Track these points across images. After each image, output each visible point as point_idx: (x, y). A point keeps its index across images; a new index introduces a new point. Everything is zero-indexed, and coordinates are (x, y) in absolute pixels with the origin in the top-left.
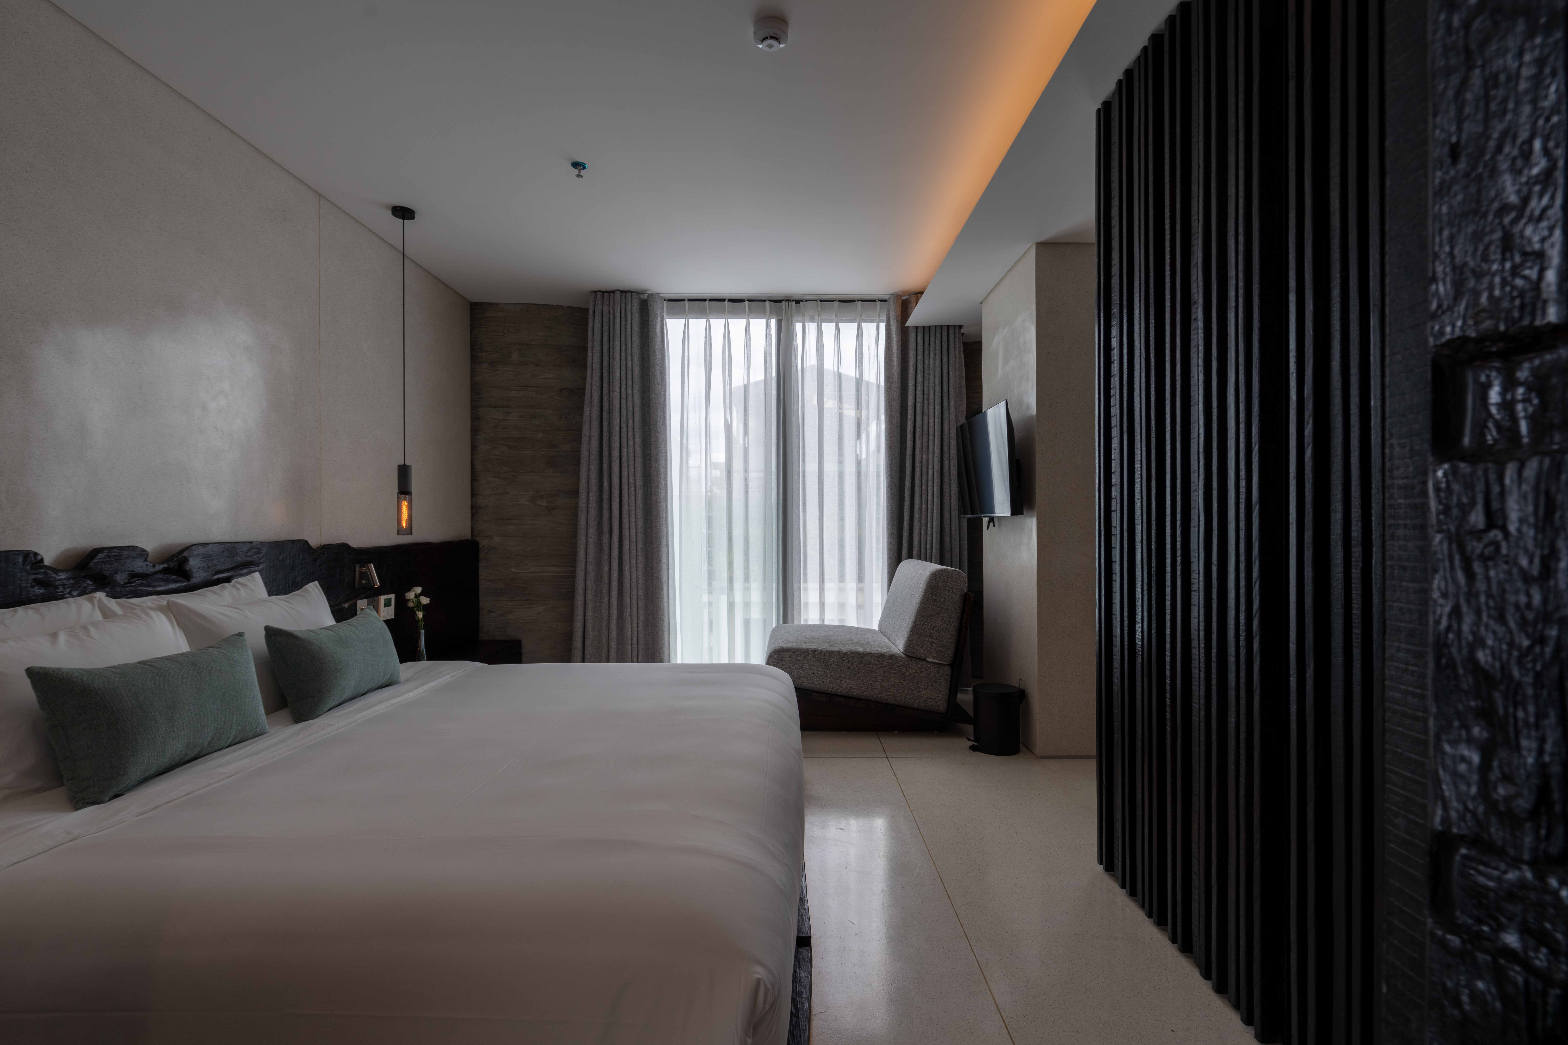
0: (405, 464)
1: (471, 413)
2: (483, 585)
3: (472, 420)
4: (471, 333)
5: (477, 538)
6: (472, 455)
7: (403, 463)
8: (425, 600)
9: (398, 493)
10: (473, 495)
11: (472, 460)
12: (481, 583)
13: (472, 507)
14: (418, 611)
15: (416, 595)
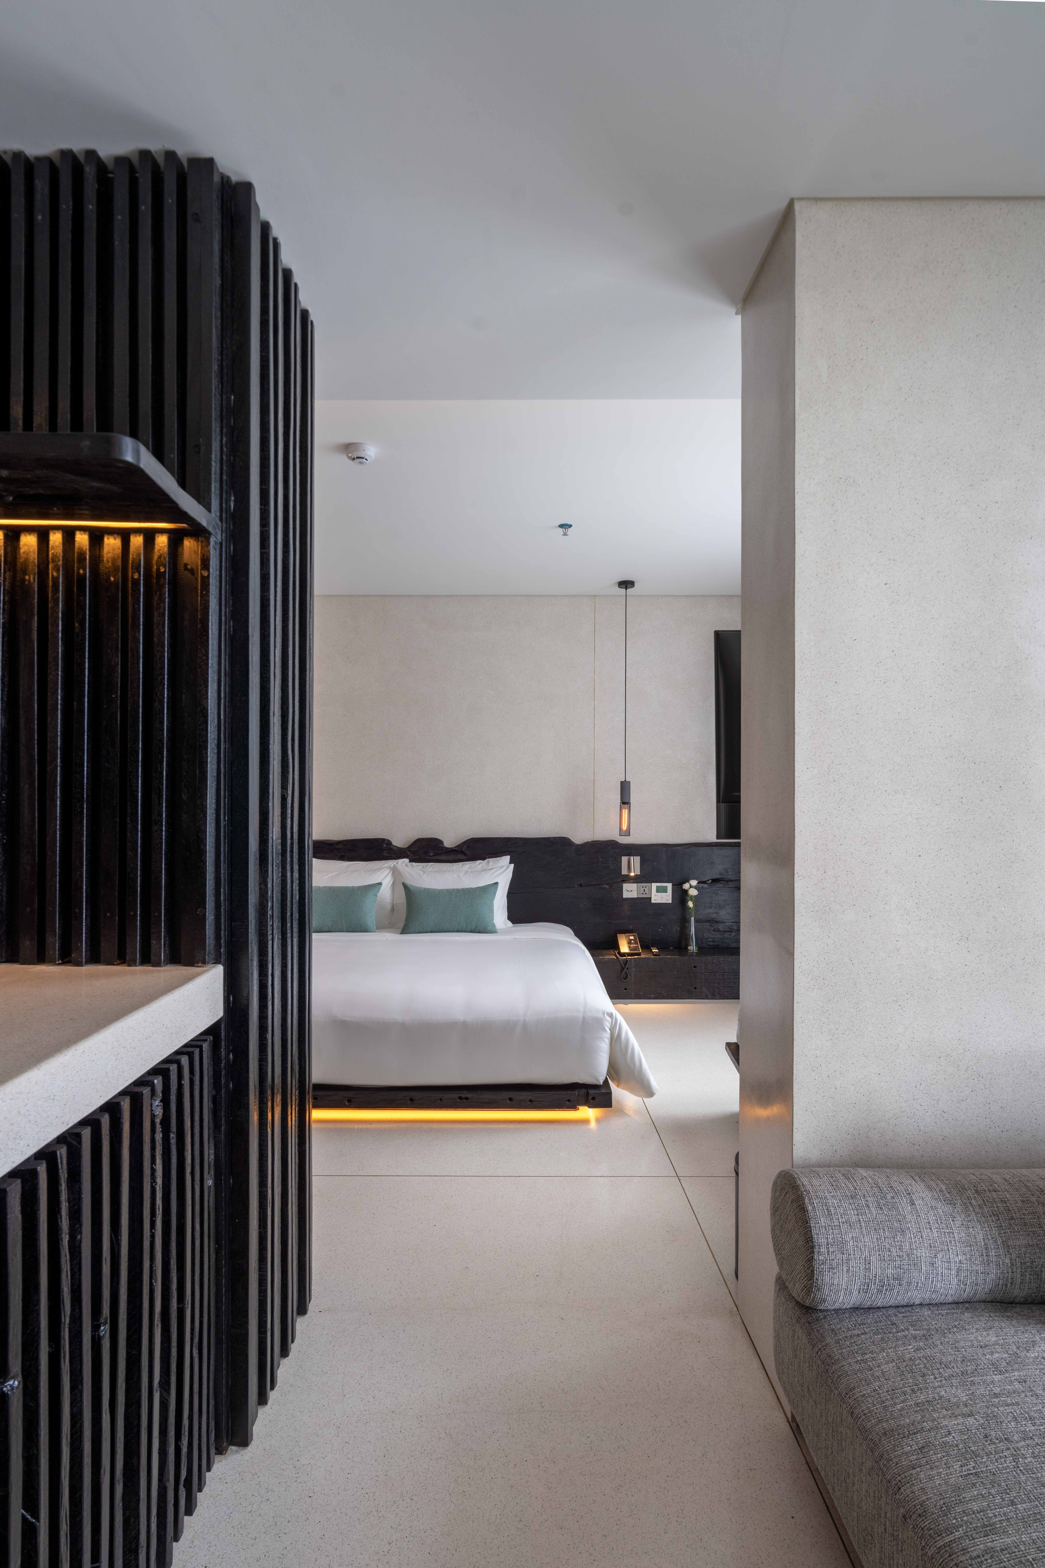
0: (624, 780)
7: (622, 780)
8: (694, 892)
9: (621, 802)
14: (691, 900)
15: (691, 887)
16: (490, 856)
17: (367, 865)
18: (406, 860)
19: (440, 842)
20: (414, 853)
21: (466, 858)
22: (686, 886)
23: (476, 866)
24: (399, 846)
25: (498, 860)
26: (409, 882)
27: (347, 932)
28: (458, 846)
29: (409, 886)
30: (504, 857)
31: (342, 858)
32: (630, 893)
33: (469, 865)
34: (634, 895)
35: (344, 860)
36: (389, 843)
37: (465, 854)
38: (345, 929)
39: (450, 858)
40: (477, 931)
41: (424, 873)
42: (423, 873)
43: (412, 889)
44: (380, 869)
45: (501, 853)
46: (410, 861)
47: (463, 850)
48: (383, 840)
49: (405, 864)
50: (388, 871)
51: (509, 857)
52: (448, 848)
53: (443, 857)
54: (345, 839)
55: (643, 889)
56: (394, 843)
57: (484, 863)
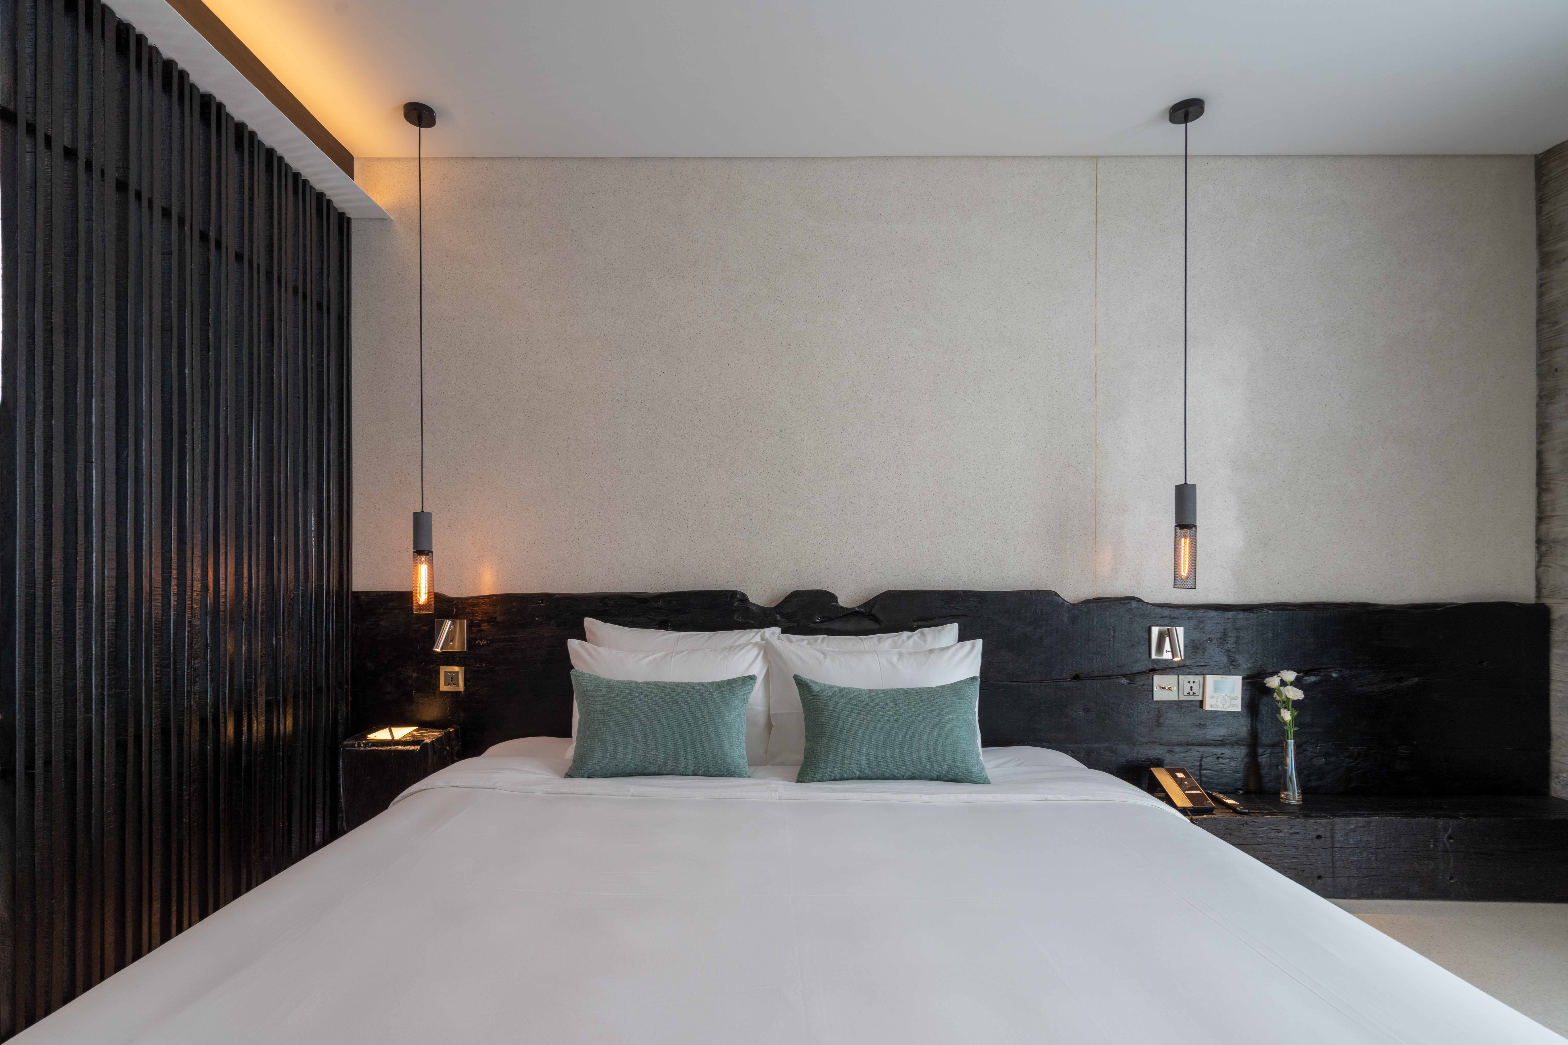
0: (1186, 483)
1: (1538, 365)
2: (1561, 691)
3: (1541, 376)
4: (1539, 212)
5: (1548, 601)
6: (1540, 443)
7: (1182, 482)
8: (1295, 694)
9: (1176, 526)
10: (1541, 518)
11: (1539, 454)
12: (1554, 686)
13: (1539, 542)
14: (1285, 708)
15: (1283, 683)
16: (920, 623)
17: (710, 638)
18: (777, 630)
19: (832, 597)
20: (789, 617)
21: (877, 626)
22: (1273, 682)
23: (903, 642)
24: (761, 605)
25: (939, 632)
26: (806, 675)
27: (694, 775)
28: (866, 605)
29: (809, 682)
30: (949, 626)
31: (663, 625)
32: (1165, 692)
33: (890, 641)
34: (1172, 696)
35: (666, 629)
36: (744, 599)
37: (877, 620)
38: (690, 769)
39: (851, 625)
40: (951, 776)
41: (825, 656)
42: (822, 656)
43: (816, 689)
44: (742, 647)
45: (940, 617)
46: (783, 632)
47: (873, 612)
48: (734, 593)
49: (776, 637)
50: (755, 651)
51: (956, 626)
52: (848, 609)
53: (837, 625)
54: (666, 591)
55: (1189, 685)
56: (752, 600)
57: (915, 637)
